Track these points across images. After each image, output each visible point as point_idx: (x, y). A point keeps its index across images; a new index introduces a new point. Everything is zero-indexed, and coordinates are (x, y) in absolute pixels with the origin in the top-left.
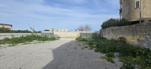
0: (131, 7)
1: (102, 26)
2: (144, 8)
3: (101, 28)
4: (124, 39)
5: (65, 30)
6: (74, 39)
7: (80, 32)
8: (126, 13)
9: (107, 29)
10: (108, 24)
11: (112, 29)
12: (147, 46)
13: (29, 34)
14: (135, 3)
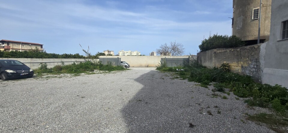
0: (246, 17)
1: (200, 47)
2: (265, 20)
3: (199, 50)
4: (227, 66)
5: (131, 53)
6: (154, 69)
7: (164, 57)
8: (239, 27)
9: (209, 52)
10: (209, 45)
11: (215, 53)
12: (249, 73)
14: (253, 11)
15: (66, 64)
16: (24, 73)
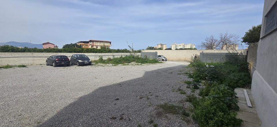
5: (184, 46)
13: (128, 54)
15: (116, 57)
16: (86, 62)
